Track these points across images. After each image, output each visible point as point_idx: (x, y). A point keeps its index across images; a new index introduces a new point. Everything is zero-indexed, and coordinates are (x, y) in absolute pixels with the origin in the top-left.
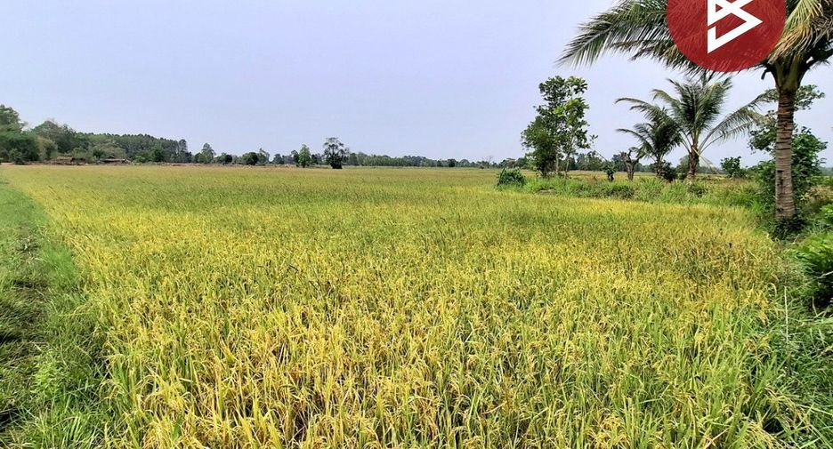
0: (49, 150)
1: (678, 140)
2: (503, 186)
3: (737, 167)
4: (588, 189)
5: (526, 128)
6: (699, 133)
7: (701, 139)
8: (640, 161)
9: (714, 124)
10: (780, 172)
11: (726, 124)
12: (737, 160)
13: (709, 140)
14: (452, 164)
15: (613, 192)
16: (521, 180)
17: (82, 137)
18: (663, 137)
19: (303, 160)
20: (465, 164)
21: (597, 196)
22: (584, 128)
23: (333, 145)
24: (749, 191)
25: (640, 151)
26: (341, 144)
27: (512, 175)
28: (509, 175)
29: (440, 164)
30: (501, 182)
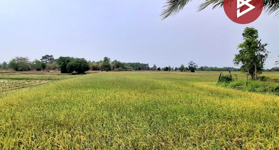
0: (114, 67)
17: (122, 64)
19: (182, 69)
23: (192, 64)
26: (194, 64)
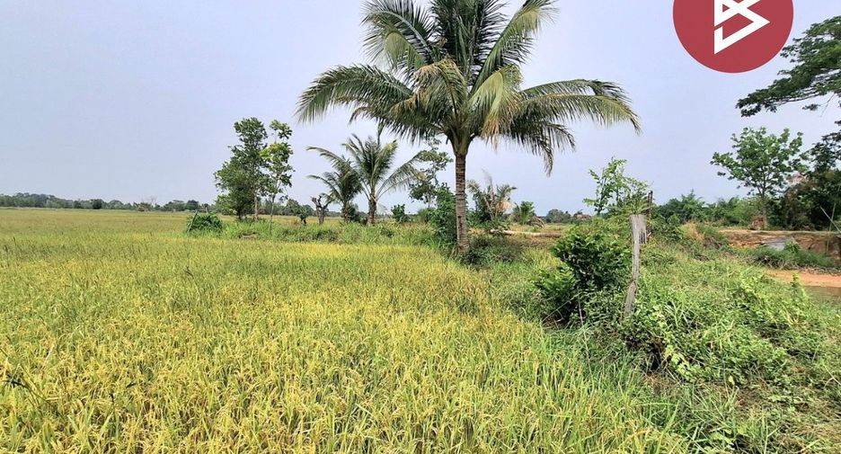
1: (359, 188)
2: (197, 232)
3: (402, 212)
4: (295, 233)
5: (221, 169)
6: (376, 183)
7: (377, 188)
8: (328, 207)
9: (386, 177)
10: (460, 217)
11: (393, 177)
12: (403, 207)
13: (383, 190)
14: (98, 205)
15: (319, 236)
16: (218, 225)
18: (348, 186)
20: (115, 205)
21: (303, 239)
22: (288, 173)
24: (425, 232)
25: (329, 197)
27: (209, 219)
28: (202, 220)
29: (78, 205)
30: (194, 227)
